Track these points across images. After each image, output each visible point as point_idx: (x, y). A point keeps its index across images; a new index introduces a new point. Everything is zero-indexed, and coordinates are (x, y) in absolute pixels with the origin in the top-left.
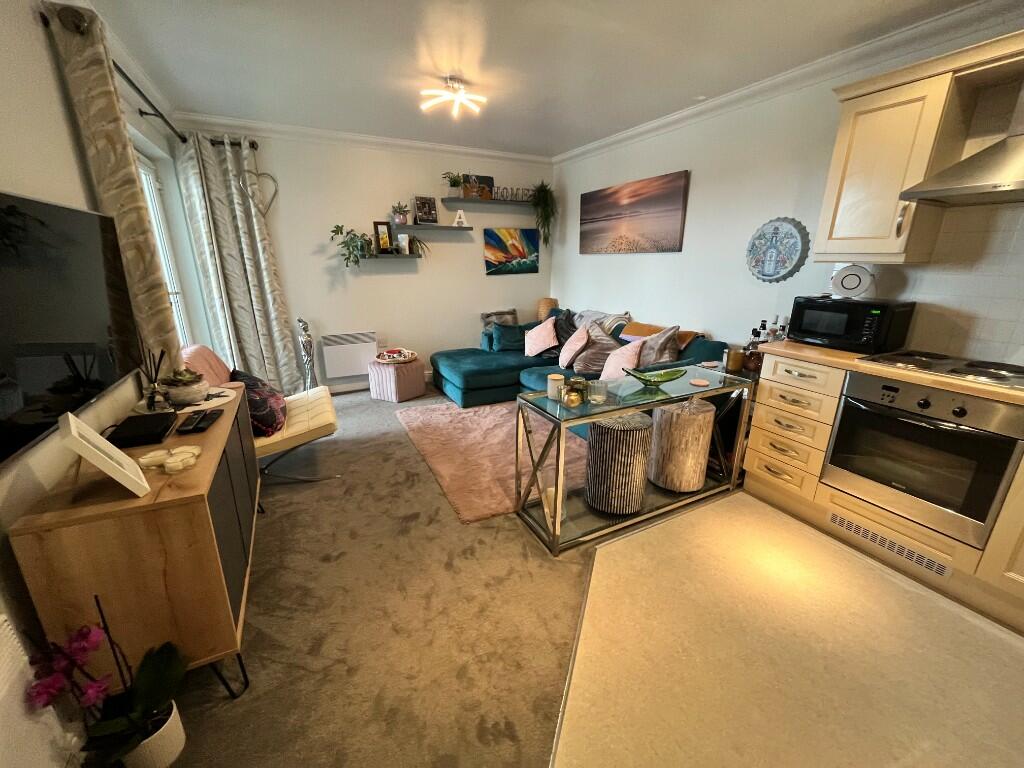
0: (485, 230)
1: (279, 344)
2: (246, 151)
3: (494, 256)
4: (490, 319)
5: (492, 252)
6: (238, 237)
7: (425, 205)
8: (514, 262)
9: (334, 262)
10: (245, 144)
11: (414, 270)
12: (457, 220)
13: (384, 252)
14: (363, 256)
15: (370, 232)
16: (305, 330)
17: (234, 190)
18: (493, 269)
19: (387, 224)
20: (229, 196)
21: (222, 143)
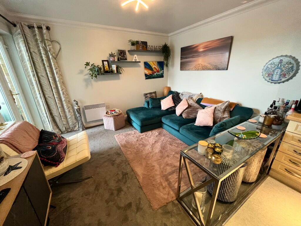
0: (144, 62)
1: (67, 111)
2: (45, 31)
3: (148, 72)
4: (147, 96)
5: (147, 71)
6: (45, 68)
7: (122, 53)
8: (155, 74)
9: (87, 77)
10: (44, 28)
11: (119, 79)
12: (134, 59)
13: (106, 72)
14: (98, 74)
15: (100, 65)
16: (77, 104)
17: (41, 48)
18: (148, 77)
19: (107, 61)
20: (39, 50)
21: (33, 27)
